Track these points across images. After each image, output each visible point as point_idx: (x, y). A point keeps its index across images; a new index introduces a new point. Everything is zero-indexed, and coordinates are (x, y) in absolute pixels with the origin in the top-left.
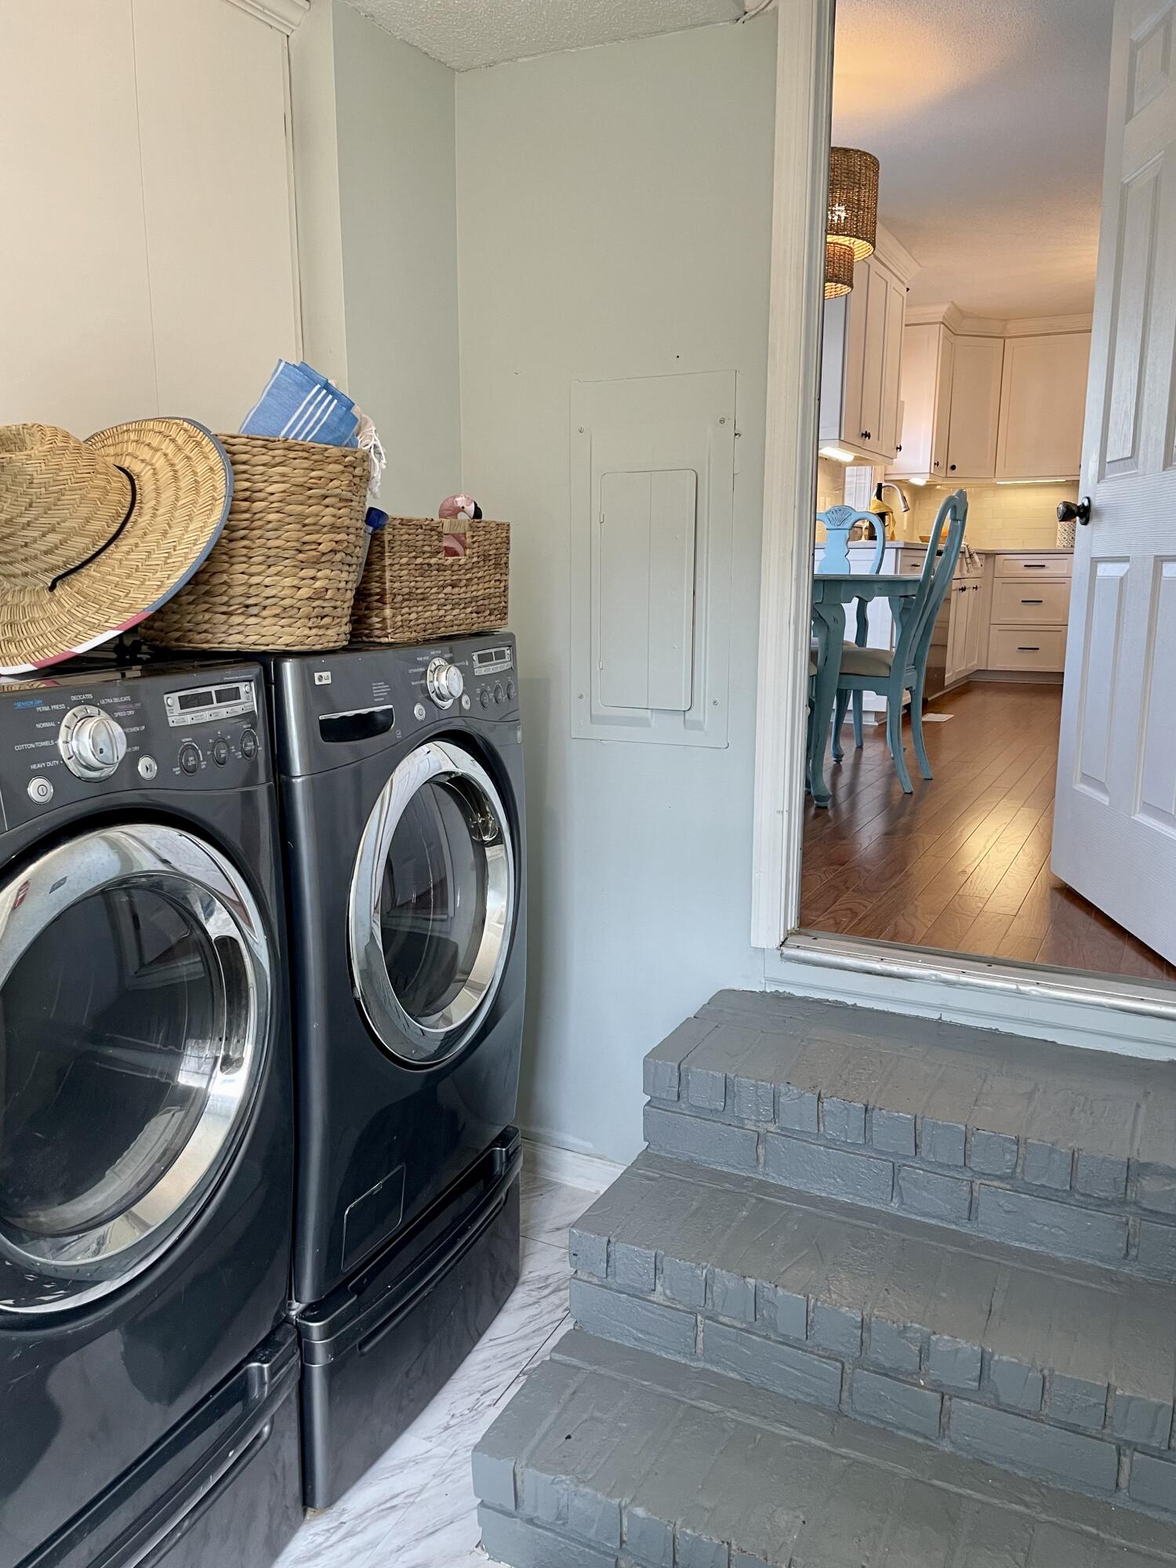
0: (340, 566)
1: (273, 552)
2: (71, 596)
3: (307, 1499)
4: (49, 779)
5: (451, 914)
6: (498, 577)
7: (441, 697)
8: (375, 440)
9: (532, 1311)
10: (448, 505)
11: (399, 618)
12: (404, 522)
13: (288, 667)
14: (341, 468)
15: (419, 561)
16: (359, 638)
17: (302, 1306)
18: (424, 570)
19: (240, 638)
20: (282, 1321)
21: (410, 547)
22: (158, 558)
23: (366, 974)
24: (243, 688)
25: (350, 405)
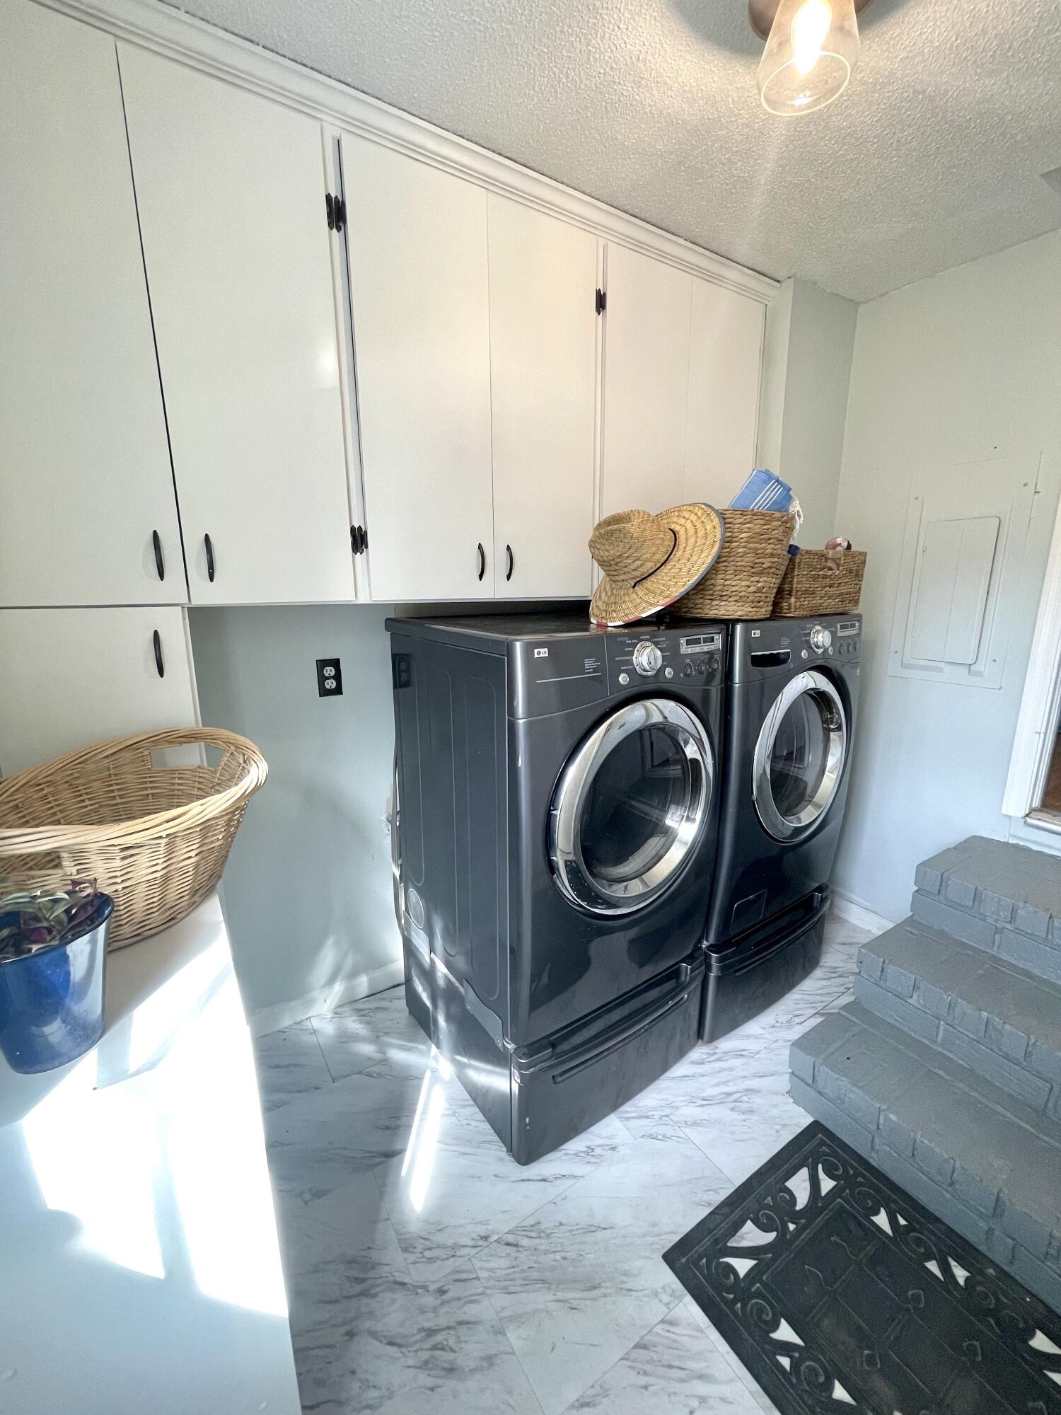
0: (772, 575)
1: (737, 568)
2: (642, 590)
3: (700, 1035)
4: (627, 674)
5: (805, 765)
6: (856, 582)
7: (818, 647)
8: (798, 508)
9: (825, 983)
10: (831, 543)
11: (798, 603)
12: (807, 552)
13: (739, 627)
14: (780, 523)
15: (813, 573)
16: (776, 614)
17: (708, 944)
18: (815, 578)
19: (716, 612)
20: (697, 948)
21: (810, 566)
22: (685, 571)
23: (759, 788)
24: (716, 637)
25: (789, 490)
